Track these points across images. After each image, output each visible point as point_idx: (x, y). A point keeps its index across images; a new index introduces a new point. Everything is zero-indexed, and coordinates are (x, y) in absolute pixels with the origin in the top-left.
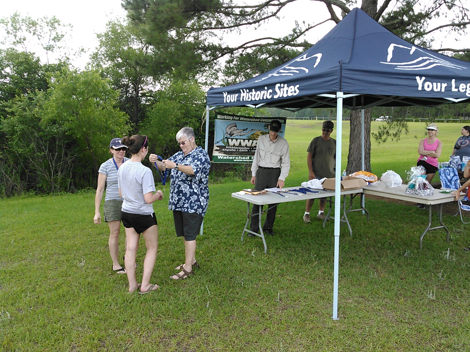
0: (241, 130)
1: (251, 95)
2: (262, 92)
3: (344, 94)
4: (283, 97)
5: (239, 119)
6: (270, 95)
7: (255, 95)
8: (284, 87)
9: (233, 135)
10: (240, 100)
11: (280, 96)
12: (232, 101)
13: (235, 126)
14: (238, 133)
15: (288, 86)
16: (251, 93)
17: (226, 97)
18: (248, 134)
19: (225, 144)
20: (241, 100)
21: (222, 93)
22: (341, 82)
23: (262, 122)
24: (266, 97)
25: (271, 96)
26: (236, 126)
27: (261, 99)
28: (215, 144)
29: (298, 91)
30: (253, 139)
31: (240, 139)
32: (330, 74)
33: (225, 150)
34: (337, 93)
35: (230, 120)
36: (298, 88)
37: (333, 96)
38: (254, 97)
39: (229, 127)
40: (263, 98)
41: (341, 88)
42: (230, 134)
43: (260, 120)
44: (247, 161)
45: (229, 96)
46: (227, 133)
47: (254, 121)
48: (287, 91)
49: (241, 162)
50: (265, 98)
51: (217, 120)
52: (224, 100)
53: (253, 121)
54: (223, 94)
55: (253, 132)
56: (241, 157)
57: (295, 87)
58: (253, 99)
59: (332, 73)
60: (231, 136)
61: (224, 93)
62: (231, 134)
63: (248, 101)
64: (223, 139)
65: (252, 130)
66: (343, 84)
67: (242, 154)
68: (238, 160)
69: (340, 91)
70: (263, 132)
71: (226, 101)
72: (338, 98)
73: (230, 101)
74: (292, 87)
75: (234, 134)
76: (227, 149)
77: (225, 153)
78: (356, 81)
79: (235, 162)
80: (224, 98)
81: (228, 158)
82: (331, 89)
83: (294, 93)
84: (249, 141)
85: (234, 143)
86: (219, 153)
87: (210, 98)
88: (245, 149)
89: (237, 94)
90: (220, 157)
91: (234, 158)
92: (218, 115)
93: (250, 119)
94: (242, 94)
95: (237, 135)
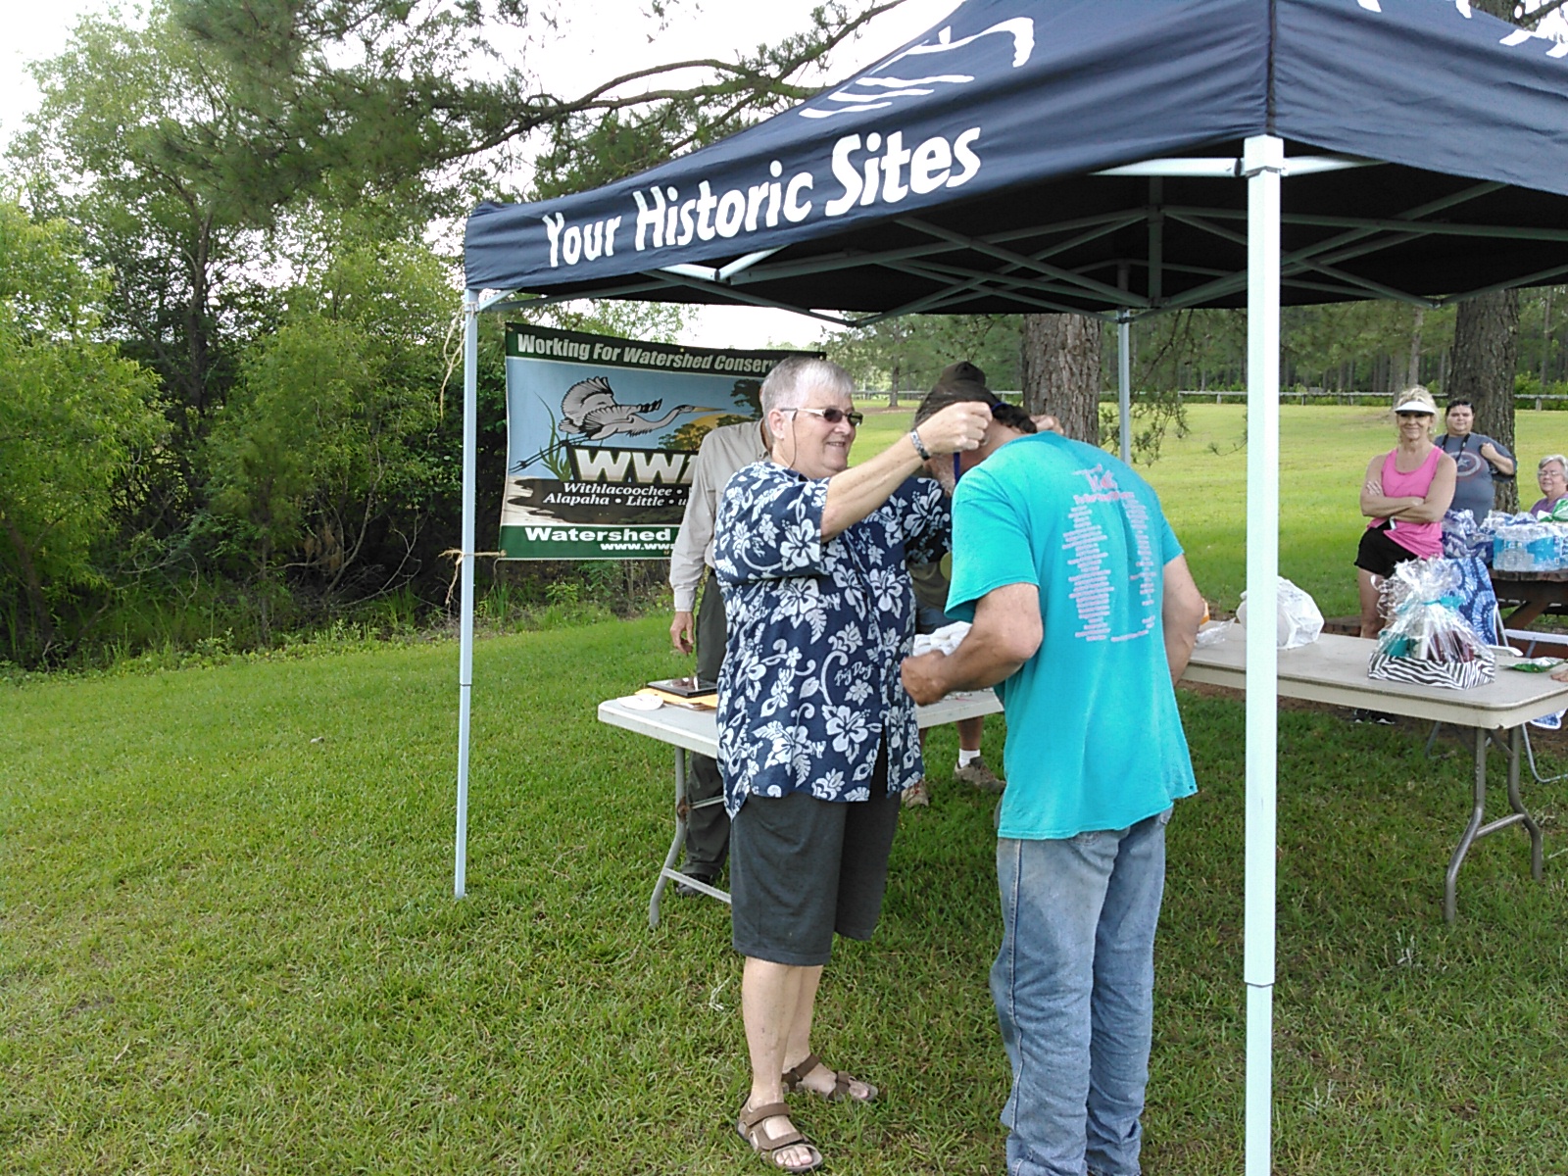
0: (634, 410)
1: (694, 214)
2: (753, 191)
3: (1292, 150)
4: (879, 202)
5: (621, 356)
6: (799, 205)
7: (713, 211)
8: (882, 151)
9: (599, 430)
10: (635, 249)
11: (863, 202)
12: (591, 255)
13: (604, 391)
14: (621, 421)
15: (910, 144)
16: (690, 204)
17: (561, 238)
18: (661, 427)
19: (557, 473)
20: (640, 245)
21: (536, 222)
22: (1270, 80)
23: (723, 371)
24: (781, 213)
25: (808, 207)
26: (608, 391)
27: (751, 226)
28: (514, 471)
29: (972, 164)
30: (686, 449)
31: (631, 450)
32: (1187, 36)
33: (561, 499)
34: (1250, 144)
35: (577, 360)
36: (971, 145)
37: (1222, 167)
38: (711, 223)
39: (579, 392)
40: (761, 221)
41: (1271, 114)
42: (582, 429)
43: (714, 361)
44: (661, 547)
45: (573, 231)
46: (571, 422)
47: (685, 369)
48: (905, 170)
49: (635, 553)
50: (772, 220)
51: (515, 358)
52: (549, 256)
53: (681, 369)
54: (544, 224)
55: (685, 419)
56: (632, 530)
57: (952, 144)
58: (706, 234)
59: (1207, 31)
60: (590, 435)
61: (546, 219)
62: (589, 428)
63: (677, 249)
64: (551, 450)
65: (678, 408)
66: (1282, 91)
67: (636, 516)
68: (618, 547)
69: (1271, 134)
70: (728, 417)
71: (561, 259)
72: (1256, 172)
73: (583, 258)
74: (938, 144)
75: (602, 426)
76: (571, 494)
77: (560, 512)
78: (1346, 84)
79: (608, 553)
80: (548, 243)
81: (574, 538)
82: (1208, 124)
83: (951, 175)
84: (669, 460)
85: (603, 470)
86: (533, 513)
87: (481, 253)
88: (652, 496)
89: (615, 217)
90: (538, 531)
91: (600, 538)
92: (520, 336)
93: (671, 357)
94: (644, 216)
95: (616, 432)
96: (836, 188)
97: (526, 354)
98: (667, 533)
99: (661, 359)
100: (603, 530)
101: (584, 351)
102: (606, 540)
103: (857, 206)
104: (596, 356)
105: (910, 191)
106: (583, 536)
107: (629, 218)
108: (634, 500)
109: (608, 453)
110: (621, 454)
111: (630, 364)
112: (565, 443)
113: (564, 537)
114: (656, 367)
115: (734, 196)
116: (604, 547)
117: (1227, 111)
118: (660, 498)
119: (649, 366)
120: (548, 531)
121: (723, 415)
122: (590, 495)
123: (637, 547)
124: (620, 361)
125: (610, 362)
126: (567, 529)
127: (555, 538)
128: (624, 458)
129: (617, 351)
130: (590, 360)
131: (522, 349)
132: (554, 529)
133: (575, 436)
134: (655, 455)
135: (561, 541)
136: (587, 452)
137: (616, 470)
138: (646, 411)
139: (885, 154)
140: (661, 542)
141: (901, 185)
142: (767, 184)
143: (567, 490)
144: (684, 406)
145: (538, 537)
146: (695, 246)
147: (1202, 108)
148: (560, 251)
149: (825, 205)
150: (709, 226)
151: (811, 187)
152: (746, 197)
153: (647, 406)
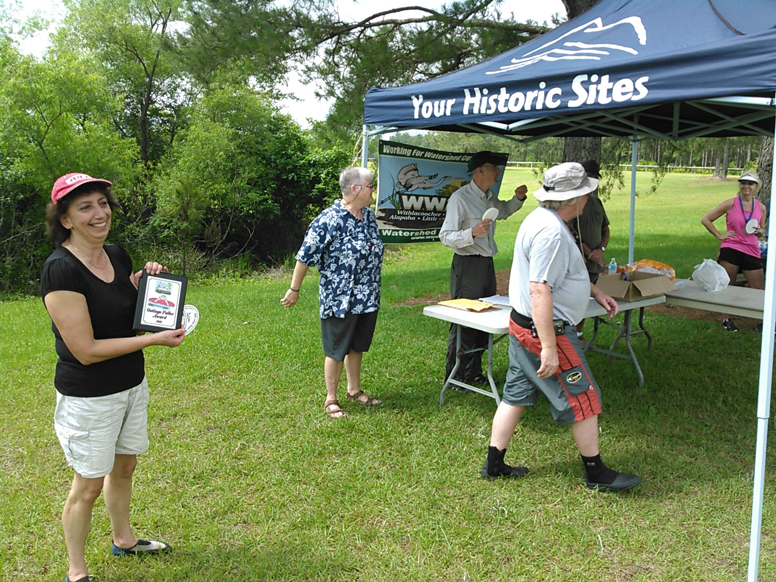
0: (426, 178)
1: (496, 101)
2: (529, 93)
4: (596, 103)
5: (423, 155)
6: (554, 101)
7: (507, 100)
9: (411, 187)
10: (463, 113)
11: (588, 103)
12: (438, 115)
13: (414, 170)
14: (420, 183)
15: (613, 80)
16: (495, 96)
17: (421, 106)
18: (437, 186)
19: (395, 206)
20: (466, 112)
21: (408, 98)
25: (558, 102)
26: (416, 170)
28: (378, 205)
29: (644, 91)
31: (424, 196)
33: (396, 218)
35: (405, 156)
37: (764, 101)
39: (405, 170)
40: (533, 106)
42: (404, 186)
43: (461, 157)
46: (400, 183)
48: (610, 91)
51: (382, 155)
52: (413, 114)
54: (412, 100)
55: (447, 182)
56: (423, 231)
58: (503, 110)
60: (407, 189)
61: (413, 97)
62: (407, 186)
63: (486, 114)
64: (393, 196)
65: (445, 177)
67: (425, 225)
71: (420, 115)
75: (412, 185)
77: (396, 223)
80: (413, 108)
81: (401, 235)
82: (760, 84)
83: (633, 95)
84: (439, 200)
85: (413, 205)
86: (385, 223)
87: (374, 109)
88: (433, 217)
89: (452, 99)
90: (387, 231)
91: (411, 235)
92: (384, 146)
93: (444, 156)
94: (468, 100)
95: (418, 188)
96: (574, 95)
97: (386, 154)
98: (435, 231)
99: (440, 157)
100: (413, 231)
101: (408, 152)
102: (413, 236)
103: (585, 104)
104: (413, 154)
105: (612, 100)
106: (405, 234)
107: (460, 100)
108: (425, 218)
109: (414, 197)
110: (420, 197)
111: (427, 158)
112: (398, 193)
113: (397, 235)
114: (437, 159)
115: (519, 95)
116: (412, 238)
117: (769, 80)
118: (436, 217)
119: (434, 159)
120: (391, 231)
121: (463, 181)
122: (407, 216)
123: (423, 238)
124: (423, 157)
125: (419, 157)
126: (398, 231)
127: (393, 235)
128: (421, 199)
129: (423, 153)
130: (411, 156)
131: (384, 151)
132: (393, 230)
133: (402, 189)
134: (434, 198)
135: (395, 236)
136: (406, 197)
137: (418, 205)
138: (431, 179)
139: (600, 83)
140: (432, 235)
141: (607, 97)
142: (537, 91)
143: (399, 213)
144: (447, 177)
145: (387, 234)
146: (496, 114)
147: (755, 78)
148: (420, 112)
149: (568, 102)
150: (505, 106)
151: (560, 94)
152: (525, 95)
153: (432, 176)
